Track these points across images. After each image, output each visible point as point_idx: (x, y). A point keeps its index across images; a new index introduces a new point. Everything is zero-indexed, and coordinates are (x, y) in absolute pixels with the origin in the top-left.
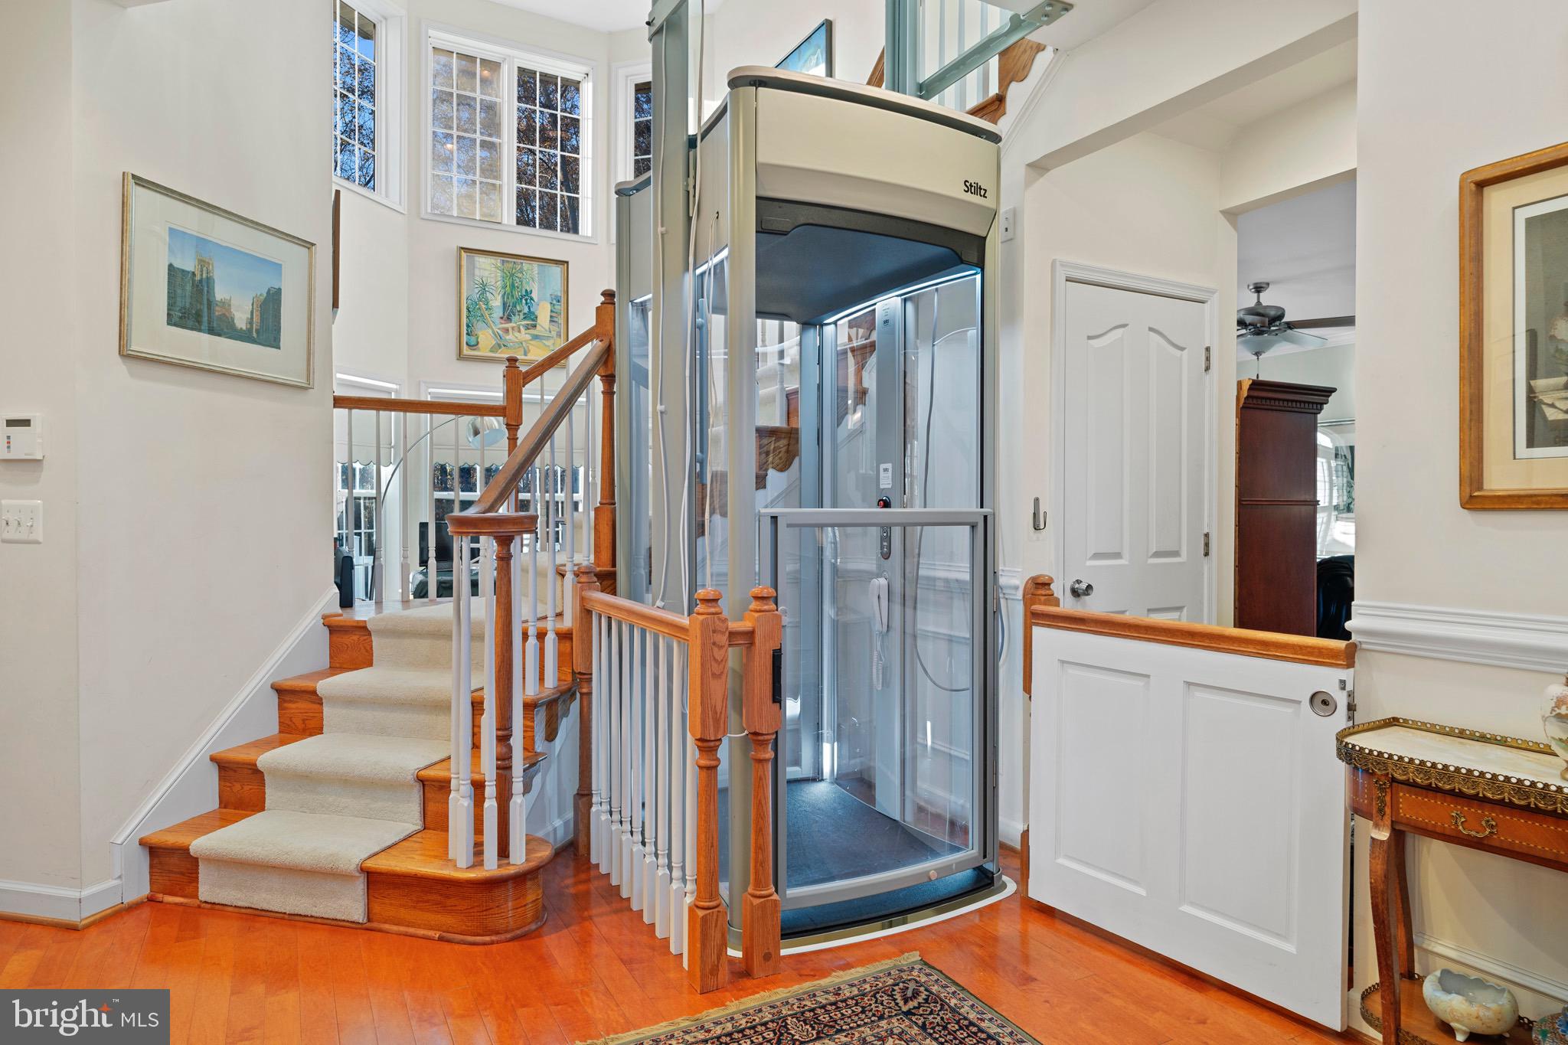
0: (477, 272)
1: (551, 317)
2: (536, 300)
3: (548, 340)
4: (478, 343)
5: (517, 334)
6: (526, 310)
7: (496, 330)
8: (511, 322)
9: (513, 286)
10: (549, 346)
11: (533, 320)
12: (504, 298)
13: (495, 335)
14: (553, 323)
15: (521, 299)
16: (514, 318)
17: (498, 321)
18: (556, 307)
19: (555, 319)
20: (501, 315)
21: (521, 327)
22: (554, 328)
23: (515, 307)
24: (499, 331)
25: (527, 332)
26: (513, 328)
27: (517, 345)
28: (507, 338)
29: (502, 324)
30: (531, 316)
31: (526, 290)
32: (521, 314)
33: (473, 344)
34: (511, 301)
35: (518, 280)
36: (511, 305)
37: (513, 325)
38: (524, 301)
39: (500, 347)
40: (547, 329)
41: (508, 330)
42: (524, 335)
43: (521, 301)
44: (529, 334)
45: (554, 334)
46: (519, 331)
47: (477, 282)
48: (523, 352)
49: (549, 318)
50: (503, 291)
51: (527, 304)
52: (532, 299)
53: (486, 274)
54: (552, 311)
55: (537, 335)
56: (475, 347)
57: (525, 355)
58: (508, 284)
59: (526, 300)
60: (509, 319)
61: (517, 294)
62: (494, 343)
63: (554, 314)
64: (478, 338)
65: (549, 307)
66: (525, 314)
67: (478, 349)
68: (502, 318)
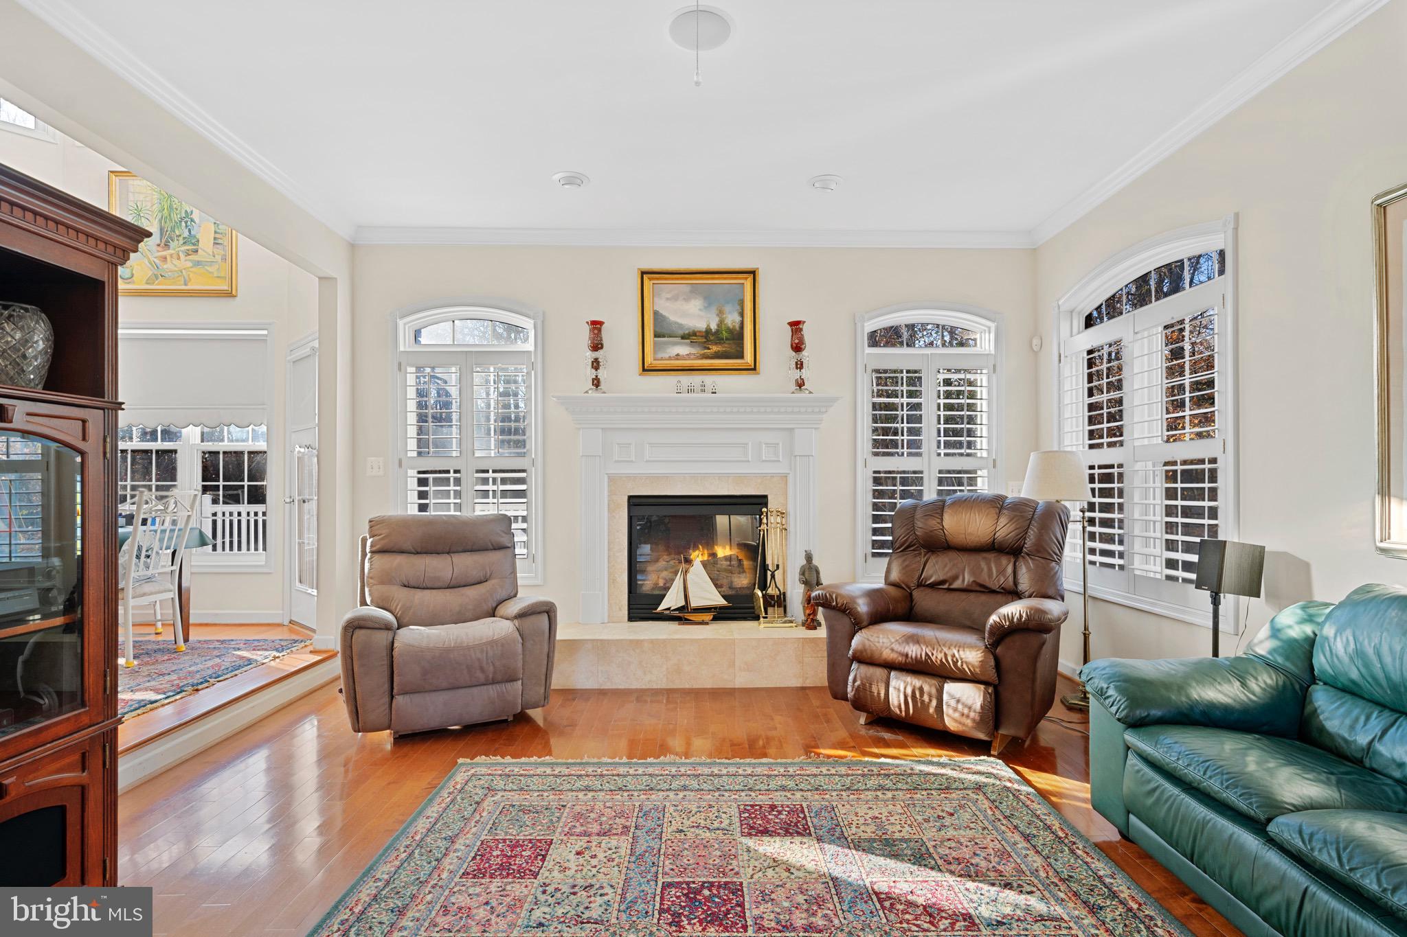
0: (131, 197)
1: (215, 238)
2: (197, 220)
3: (211, 266)
4: (133, 275)
5: (176, 262)
6: (186, 234)
7: (152, 259)
8: (169, 248)
9: (171, 207)
10: (212, 273)
11: (194, 244)
12: (161, 223)
13: (151, 264)
14: (218, 246)
15: (181, 222)
16: (172, 244)
17: (154, 248)
18: (220, 227)
19: (220, 241)
20: (158, 242)
21: (181, 254)
22: (219, 251)
23: (174, 232)
24: (155, 260)
25: (187, 258)
26: (171, 256)
27: (176, 275)
28: (165, 266)
29: (158, 251)
30: (192, 242)
31: (186, 211)
32: (181, 238)
33: (127, 276)
34: (168, 226)
35: (176, 201)
36: (169, 229)
37: (171, 251)
38: (183, 224)
39: (157, 279)
40: (211, 253)
41: (165, 258)
42: (185, 263)
43: (180, 225)
44: (190, 260)
45: (218, 258)
46: (179, 258)
47: (131, 208)
48: (183, 282)
49: (212, 241)
50: (160, 215)
51: (186, 226)
52: (192, 220)
53: (141, 197)
54: (215, 232)
55: (198, 262)
56: (129, 280)
57: (186, 285)
58: (166, 207)
59: (186, 222)
60: (167, 246)
61: (176, 218)
62: (150, 273)
63: (217, 236)
64: (132, 270)
65: (213, 228)
66: (184, 238)
67: (134, 282)
68: (159, 245)
